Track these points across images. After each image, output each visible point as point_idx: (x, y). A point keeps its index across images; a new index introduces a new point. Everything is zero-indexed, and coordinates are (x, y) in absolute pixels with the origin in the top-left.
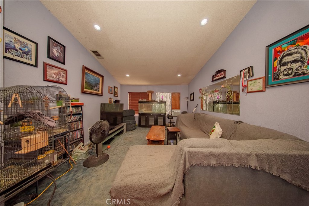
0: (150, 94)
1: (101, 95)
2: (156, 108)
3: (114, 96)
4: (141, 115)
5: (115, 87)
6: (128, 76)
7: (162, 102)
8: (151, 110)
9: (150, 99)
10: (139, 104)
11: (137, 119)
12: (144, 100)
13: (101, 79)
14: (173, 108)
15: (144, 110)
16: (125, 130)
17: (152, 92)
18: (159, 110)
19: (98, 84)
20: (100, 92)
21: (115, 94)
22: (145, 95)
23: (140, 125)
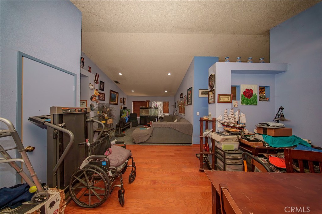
0: (148, 103)
1: (117, 104)
2: (152, 112)
3: (123, 104)
4: (141, 117)
5: (124, 98)
6: (133, 91)
7: (156, 108)
8: (149, 114)
9: (148, 106)
10: (140, 109)
11: (139, 120)
12: (143, 107)
13: (117, 95)
14: (164, 112)
15: (144, 113)
16: (131, 126)
17: (149, 101)
18: (154, 114)
19: (116, 98)
20: (117, 102)
21: (124, 103)
22: (144, 103)
23: (141, 124)
